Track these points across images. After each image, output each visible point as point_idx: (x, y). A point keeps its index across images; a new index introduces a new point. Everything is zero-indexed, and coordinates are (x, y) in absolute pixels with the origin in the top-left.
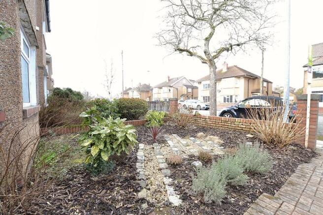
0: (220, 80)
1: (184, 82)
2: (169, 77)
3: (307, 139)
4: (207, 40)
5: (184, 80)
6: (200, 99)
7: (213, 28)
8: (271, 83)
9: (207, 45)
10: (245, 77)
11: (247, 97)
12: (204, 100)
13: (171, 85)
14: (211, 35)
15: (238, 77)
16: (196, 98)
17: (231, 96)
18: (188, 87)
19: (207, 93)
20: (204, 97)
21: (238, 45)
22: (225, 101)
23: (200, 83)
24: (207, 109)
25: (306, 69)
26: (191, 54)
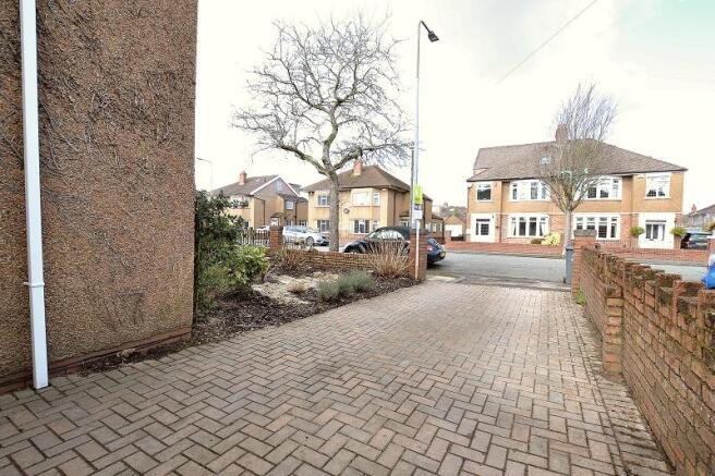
0: (348, 190)
1: (279, 188)
2: (245, 175)
3: (417, 265)
4: (327, 143)
5: (279, 184)
6: (313, 224)
7: (336, 127)
8: (430, 200)
9: (326, 151)
10: (389, 189)
11: (391, 225)
12: (319, 226)
13: (252, 193)
14: (332, 137)
15: (379, 188)
16: (303, 222)
17: (367, 222)
18: (287, 198)
19: (326, 215)
20: (319, 222)
21: (371, 150)
22: (356, 231)
23: (311, 193)
24: (325, 244)
25: (470, 184)
26: (302, 156)
